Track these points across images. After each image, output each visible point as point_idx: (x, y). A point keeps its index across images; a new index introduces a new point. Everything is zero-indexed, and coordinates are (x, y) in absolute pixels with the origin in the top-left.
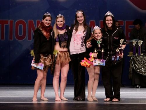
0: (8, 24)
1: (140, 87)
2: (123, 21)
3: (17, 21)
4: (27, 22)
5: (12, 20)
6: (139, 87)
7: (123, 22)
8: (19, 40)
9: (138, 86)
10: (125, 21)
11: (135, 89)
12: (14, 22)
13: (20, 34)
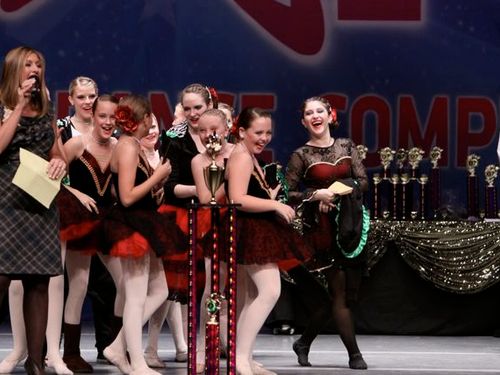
1: (293, 330)
2: (232, 94)
6: (289, 331)
7: (232, 97)
9: (285, 328)
10: (241, 95)
11: (275, 339)
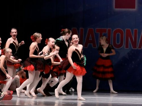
0: (106, 32)
3: (115, 30)
4: (124, 31)
5: (110, 29)
8: (116, 48)
12: (112, 31)
13: (118, 42)
